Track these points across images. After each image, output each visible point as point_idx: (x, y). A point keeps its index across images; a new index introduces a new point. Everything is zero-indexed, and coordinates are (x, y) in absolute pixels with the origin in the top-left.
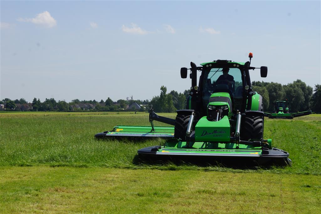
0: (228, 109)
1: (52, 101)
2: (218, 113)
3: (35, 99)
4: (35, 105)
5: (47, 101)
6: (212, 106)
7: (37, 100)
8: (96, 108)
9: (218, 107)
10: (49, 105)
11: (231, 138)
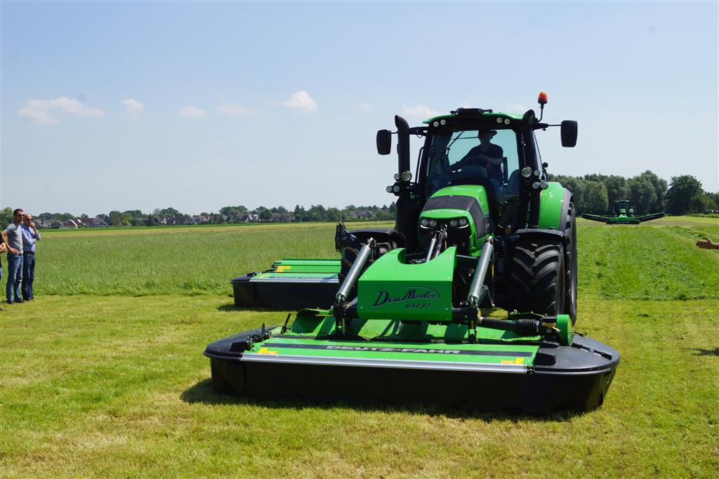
0: (469, 227)
1: (320, 208)
2: (434, 240)
3: (298, 207)
4: (298, 214)
5: (314, 209)
6: (429, 219)
7: (300, 207)
8: (377, 215)
9: (441, 222)
10: (315, 214)
11: (454, 313)
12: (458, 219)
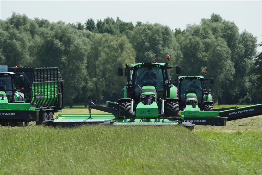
0: (155, 97)
2: (149, 100)
6: (144, 95)
9: (148, 96)
11: (159, 116)
12: (152, 95)
